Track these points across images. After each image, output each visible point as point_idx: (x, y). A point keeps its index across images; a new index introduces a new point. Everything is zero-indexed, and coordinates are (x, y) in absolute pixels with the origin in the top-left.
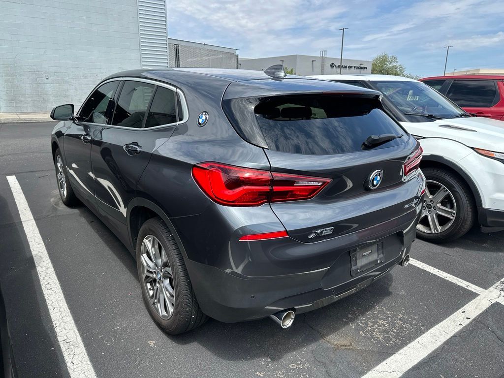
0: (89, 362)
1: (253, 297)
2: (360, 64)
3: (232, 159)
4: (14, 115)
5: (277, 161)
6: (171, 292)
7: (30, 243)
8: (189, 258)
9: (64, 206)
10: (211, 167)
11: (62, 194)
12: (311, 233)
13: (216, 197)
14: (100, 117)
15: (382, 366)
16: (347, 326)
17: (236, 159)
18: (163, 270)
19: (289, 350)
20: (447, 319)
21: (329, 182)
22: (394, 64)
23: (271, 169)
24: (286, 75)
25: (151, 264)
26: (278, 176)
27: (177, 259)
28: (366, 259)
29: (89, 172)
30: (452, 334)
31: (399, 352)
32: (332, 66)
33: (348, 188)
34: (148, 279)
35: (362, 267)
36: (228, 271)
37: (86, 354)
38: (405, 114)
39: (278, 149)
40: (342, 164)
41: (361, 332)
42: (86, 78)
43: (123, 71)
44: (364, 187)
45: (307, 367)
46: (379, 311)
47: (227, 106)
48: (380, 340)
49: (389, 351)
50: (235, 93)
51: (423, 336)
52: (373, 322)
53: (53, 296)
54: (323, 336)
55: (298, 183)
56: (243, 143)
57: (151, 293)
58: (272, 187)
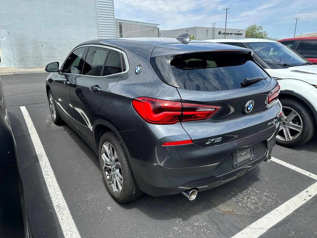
0: (72, 219)
1: (171, 181)
2: (238, 32)
3: (157, 95)
4: (23, 69)
5: (185, 96)
6: (120, 177)
7: (35, 147)
8: (131, 156)
9: (55, 125)
10: (144, 100)
11: (53, 117)
12: (208, 141)
13: (147, 119)
14: (75, 70)
15: (253, 225)
16: (231, 200)
17: (159, 94)
18: (115, 164)
19: (193, 214)
20: (296, 196)
21: (219, 109)
22: (261, 31)
23: (181, 101)
24: (190, 40)
25: (108, 160)
26: (186, 105)
27: (124, 157)
28: (243, 157)
29: (69, 104)
30: (299, 206)
31: (264, 217)
32: (220, 33)
33: (231, 112)
34: (106, 169)
35: (240, 163)
36: (155, 164)
37: (70, 214)
38: (268, 64)
39: (185, 88)
40: (228, 97)
41: (239, 204)
42: (65, 45)
43: (88, 40)
44: (241, 111)
45: (206, 225)
46: (251, 190)
47: (153, 61)
48: (252, 209)
49: (258, 216)
50: (158, 53)
51: (280, 206)
52: (247, 198)
53: (49, 179)
54: (215, 206)
55: (199, 109)
56: (163, 85)
57: (108, 177)
58: (182, 112)
